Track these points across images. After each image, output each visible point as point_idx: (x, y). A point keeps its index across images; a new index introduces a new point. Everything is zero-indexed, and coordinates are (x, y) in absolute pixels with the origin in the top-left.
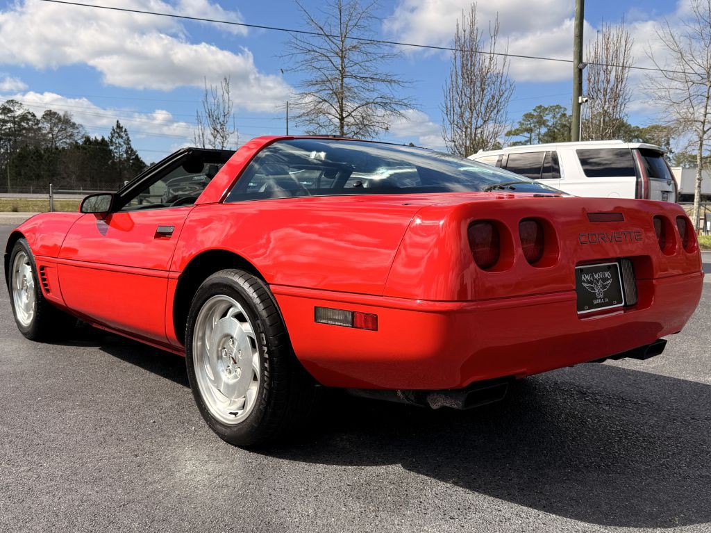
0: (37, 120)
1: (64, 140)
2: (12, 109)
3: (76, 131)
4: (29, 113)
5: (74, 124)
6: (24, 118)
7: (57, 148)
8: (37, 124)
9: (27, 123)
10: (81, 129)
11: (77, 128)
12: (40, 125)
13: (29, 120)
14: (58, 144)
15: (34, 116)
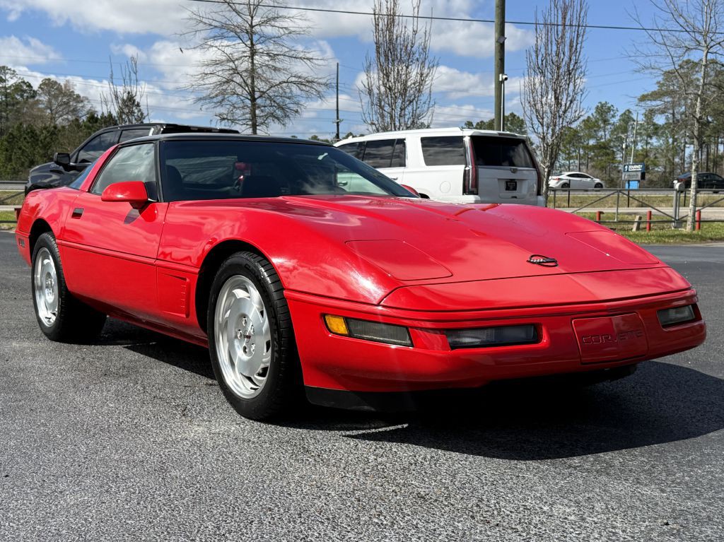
0: (34, 91)
1: (65, 117)
2: (4, 78)
3: (80, 105)
4: (24, 82)
5: (78, 96)
6: (18, 88)
7: (55, 127)
8: (33, 97)
9: (22, 96)
10: (86, 103)
11: (82, 101)
12: (36, 99)
13: (25, 91)
14: (57, 123)
15: (29, 86)
